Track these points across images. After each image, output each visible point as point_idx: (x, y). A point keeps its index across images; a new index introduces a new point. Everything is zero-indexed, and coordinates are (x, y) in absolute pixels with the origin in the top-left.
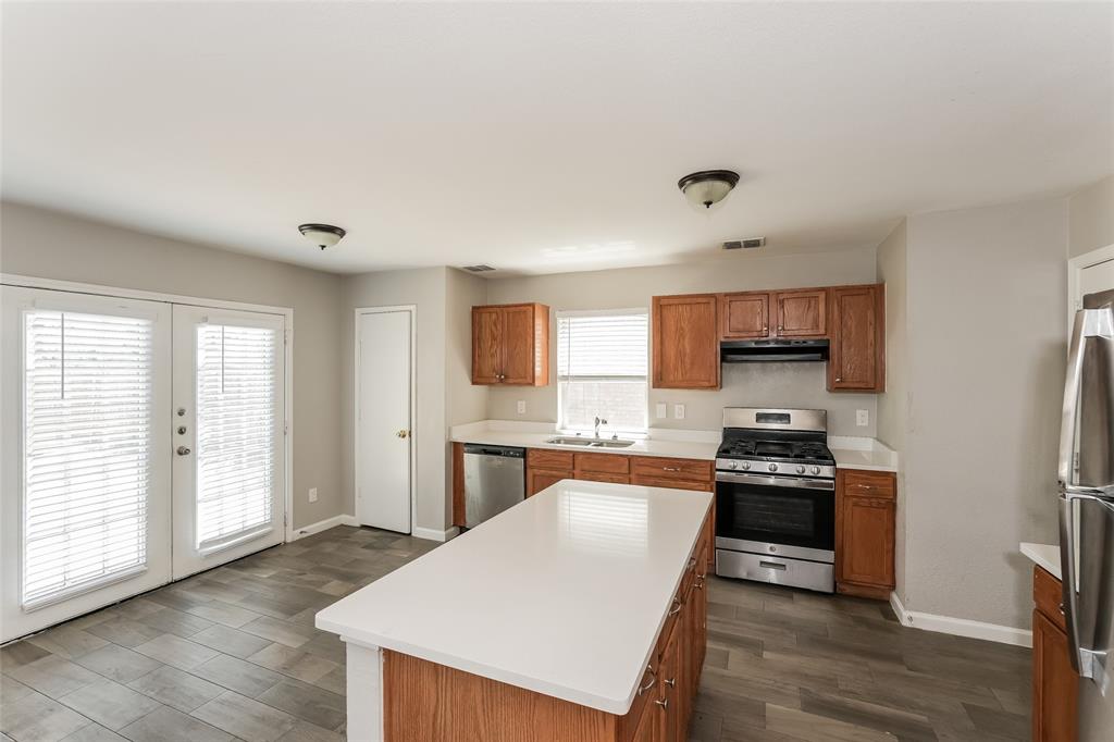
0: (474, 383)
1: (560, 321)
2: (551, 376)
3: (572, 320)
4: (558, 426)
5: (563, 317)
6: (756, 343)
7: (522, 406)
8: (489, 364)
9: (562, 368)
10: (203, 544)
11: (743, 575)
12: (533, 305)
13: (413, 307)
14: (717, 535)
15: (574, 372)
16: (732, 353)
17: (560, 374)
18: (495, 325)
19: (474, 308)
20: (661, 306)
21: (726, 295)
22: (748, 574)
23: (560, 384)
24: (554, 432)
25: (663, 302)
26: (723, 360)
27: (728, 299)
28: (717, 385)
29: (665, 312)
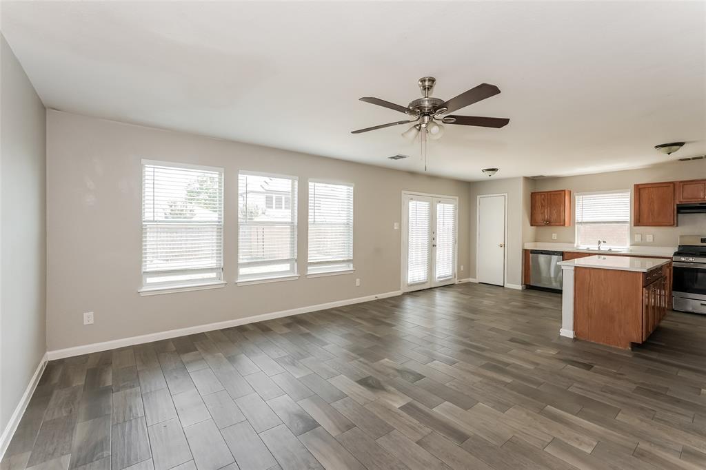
0: (532, 225)
1: (576, 197)
2: (573, 222)
3: (584, 196)
4: (575, 245)
5: (578, 195)
6: (701, 204)
7: (555, 236)
8: (539, 218)
9: (578, 218)
10: (439, 278)
11: (690, 309)
12: (564, 191)
13: (506, 194)
14: (674, 290)
15: (585, 220)
16: (683, 209)
17: (576, 221)
18: (544, 200)
19: (532, 193)
20: (639, 189)
21: (681, 182)
22: (693, 309)
23: (576, 226)
24: (573, 247)
25: (640, 187)
26: (678, 212)
27: (682, 184)
28: (675, 224)
29: (642, 192)
